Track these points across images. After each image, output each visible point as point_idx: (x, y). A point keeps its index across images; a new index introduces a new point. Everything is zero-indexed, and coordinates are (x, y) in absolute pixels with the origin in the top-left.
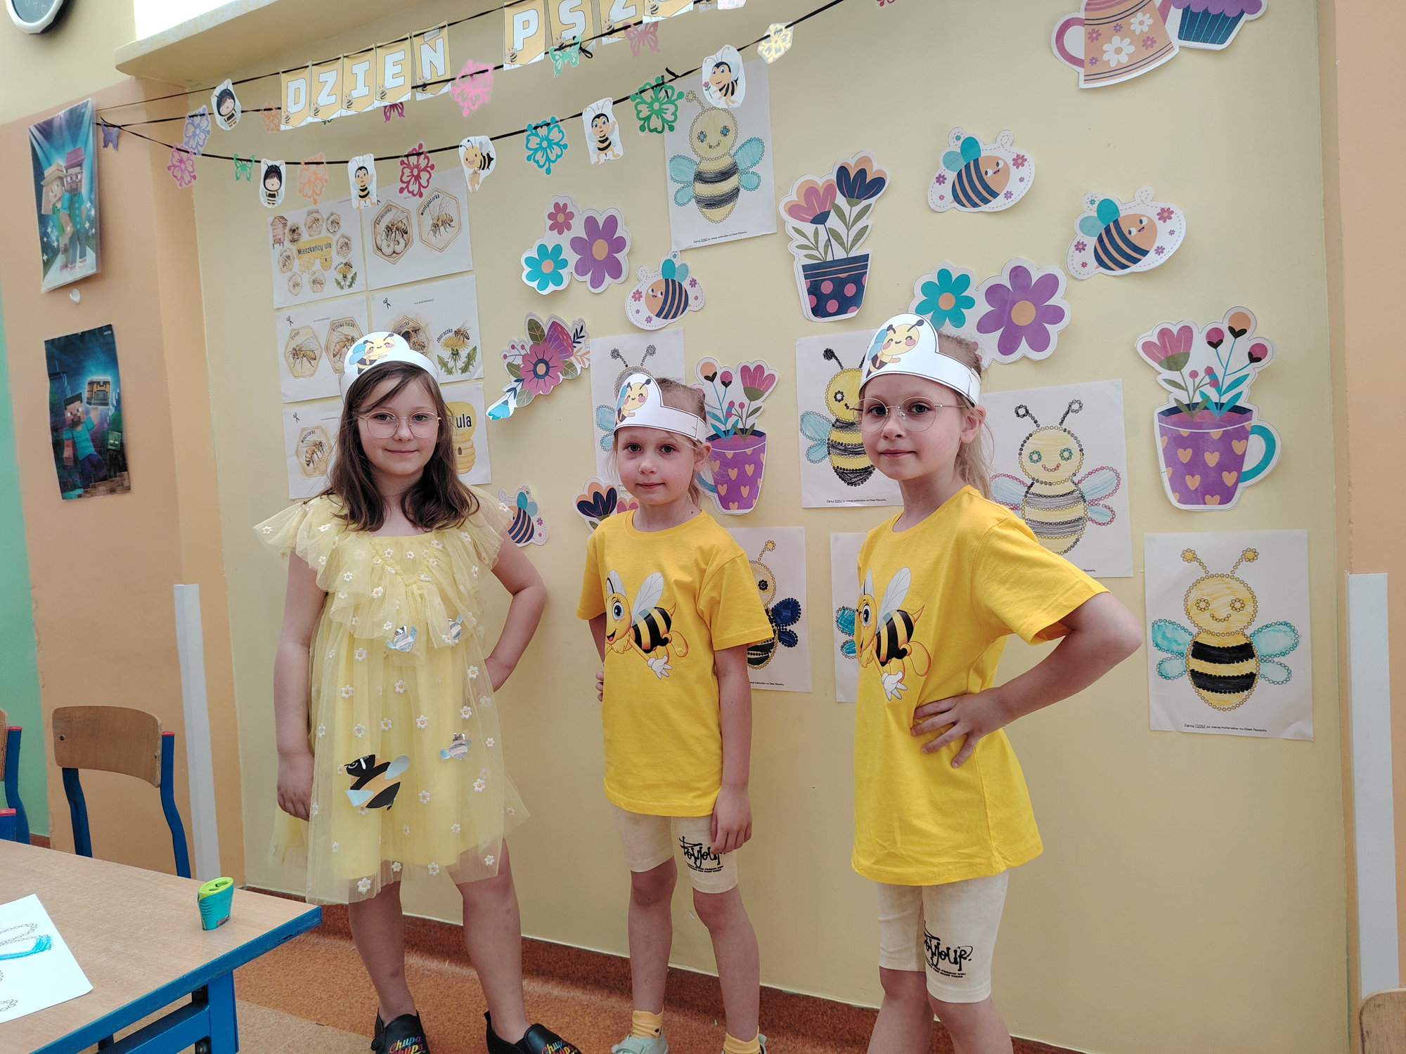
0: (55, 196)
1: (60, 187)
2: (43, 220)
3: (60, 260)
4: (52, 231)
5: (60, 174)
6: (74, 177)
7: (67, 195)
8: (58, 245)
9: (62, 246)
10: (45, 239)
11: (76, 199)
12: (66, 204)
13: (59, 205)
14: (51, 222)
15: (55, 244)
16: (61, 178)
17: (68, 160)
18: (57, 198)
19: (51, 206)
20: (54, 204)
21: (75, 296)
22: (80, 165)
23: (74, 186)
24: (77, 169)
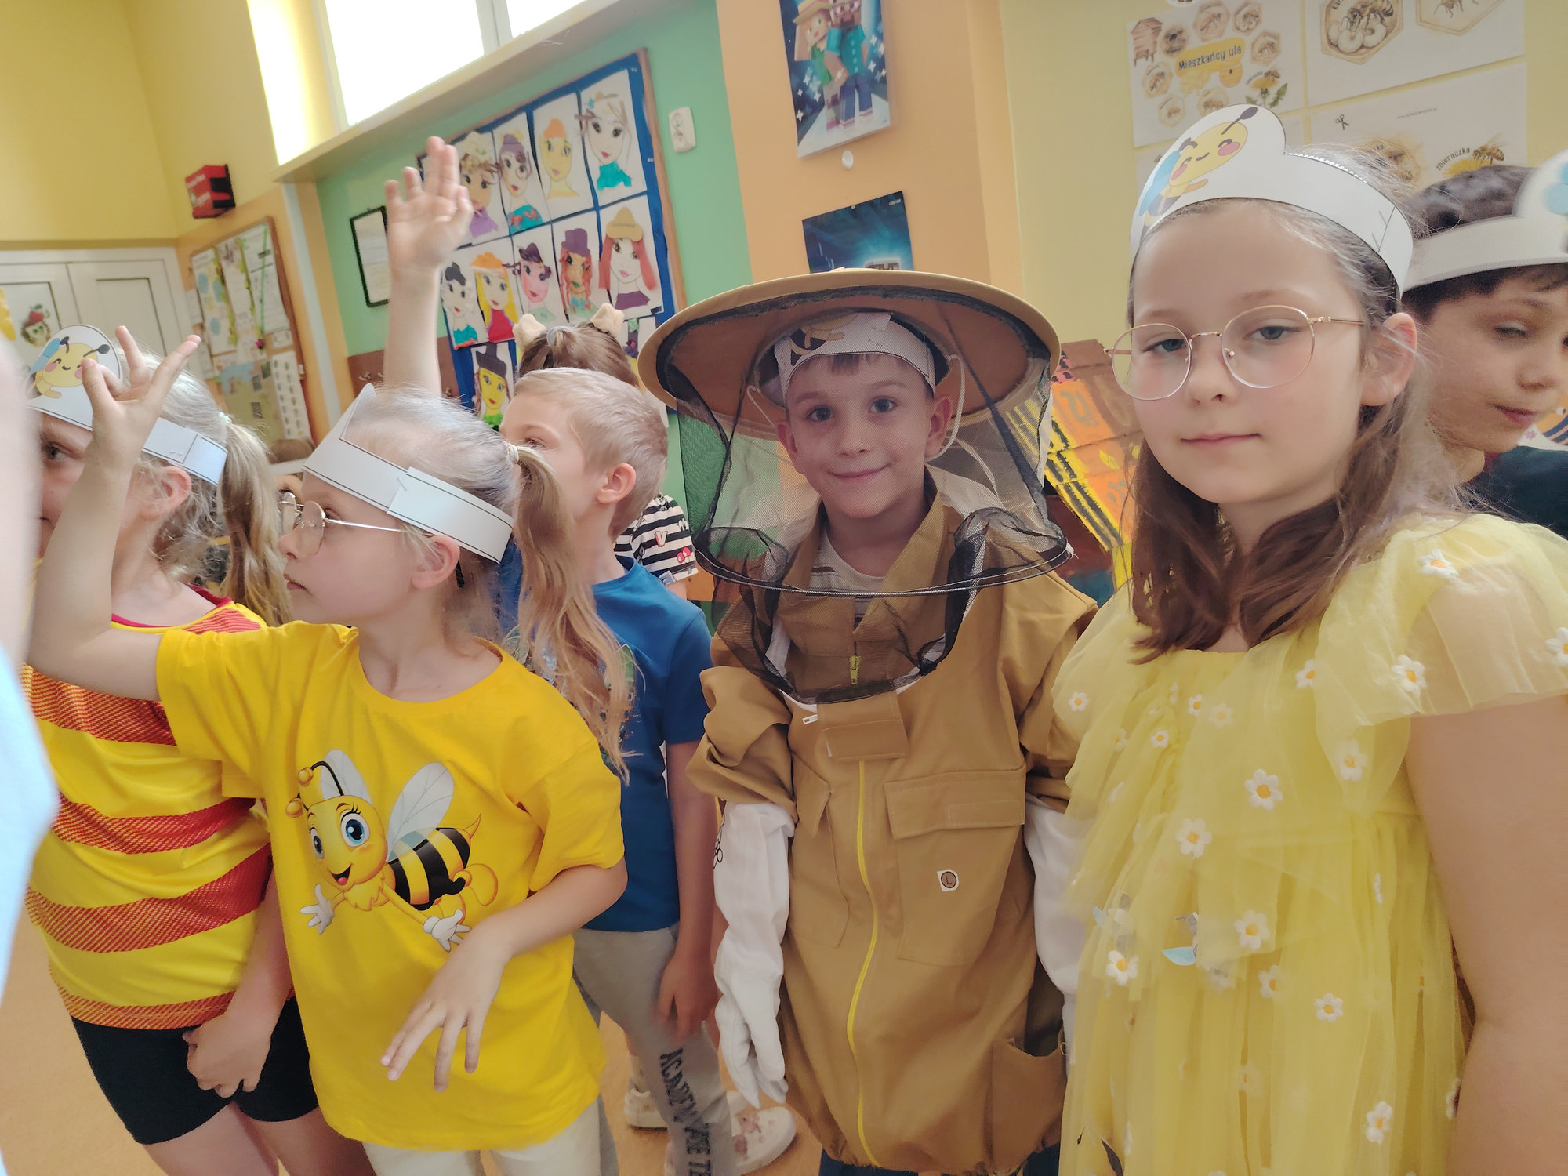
0: (816, 34)
1: (823, 22)
2: (796, 69)
3: (825, 115)
4: (811, 81)
5: (824, 6)
6: (847, 7)
7: (836, 32)
8: (822, 98)
9: (828, 97)
10: (800, 93)
11: (851, 34)
12: (834, 42)
13: (822, 46)
14: (809, 69)
15: (817, 97)
16: (826, 9)
18: (820, 37)
19: (809, 49)
20: (816, 45)
21: (848, 159)
23: (847, 18)
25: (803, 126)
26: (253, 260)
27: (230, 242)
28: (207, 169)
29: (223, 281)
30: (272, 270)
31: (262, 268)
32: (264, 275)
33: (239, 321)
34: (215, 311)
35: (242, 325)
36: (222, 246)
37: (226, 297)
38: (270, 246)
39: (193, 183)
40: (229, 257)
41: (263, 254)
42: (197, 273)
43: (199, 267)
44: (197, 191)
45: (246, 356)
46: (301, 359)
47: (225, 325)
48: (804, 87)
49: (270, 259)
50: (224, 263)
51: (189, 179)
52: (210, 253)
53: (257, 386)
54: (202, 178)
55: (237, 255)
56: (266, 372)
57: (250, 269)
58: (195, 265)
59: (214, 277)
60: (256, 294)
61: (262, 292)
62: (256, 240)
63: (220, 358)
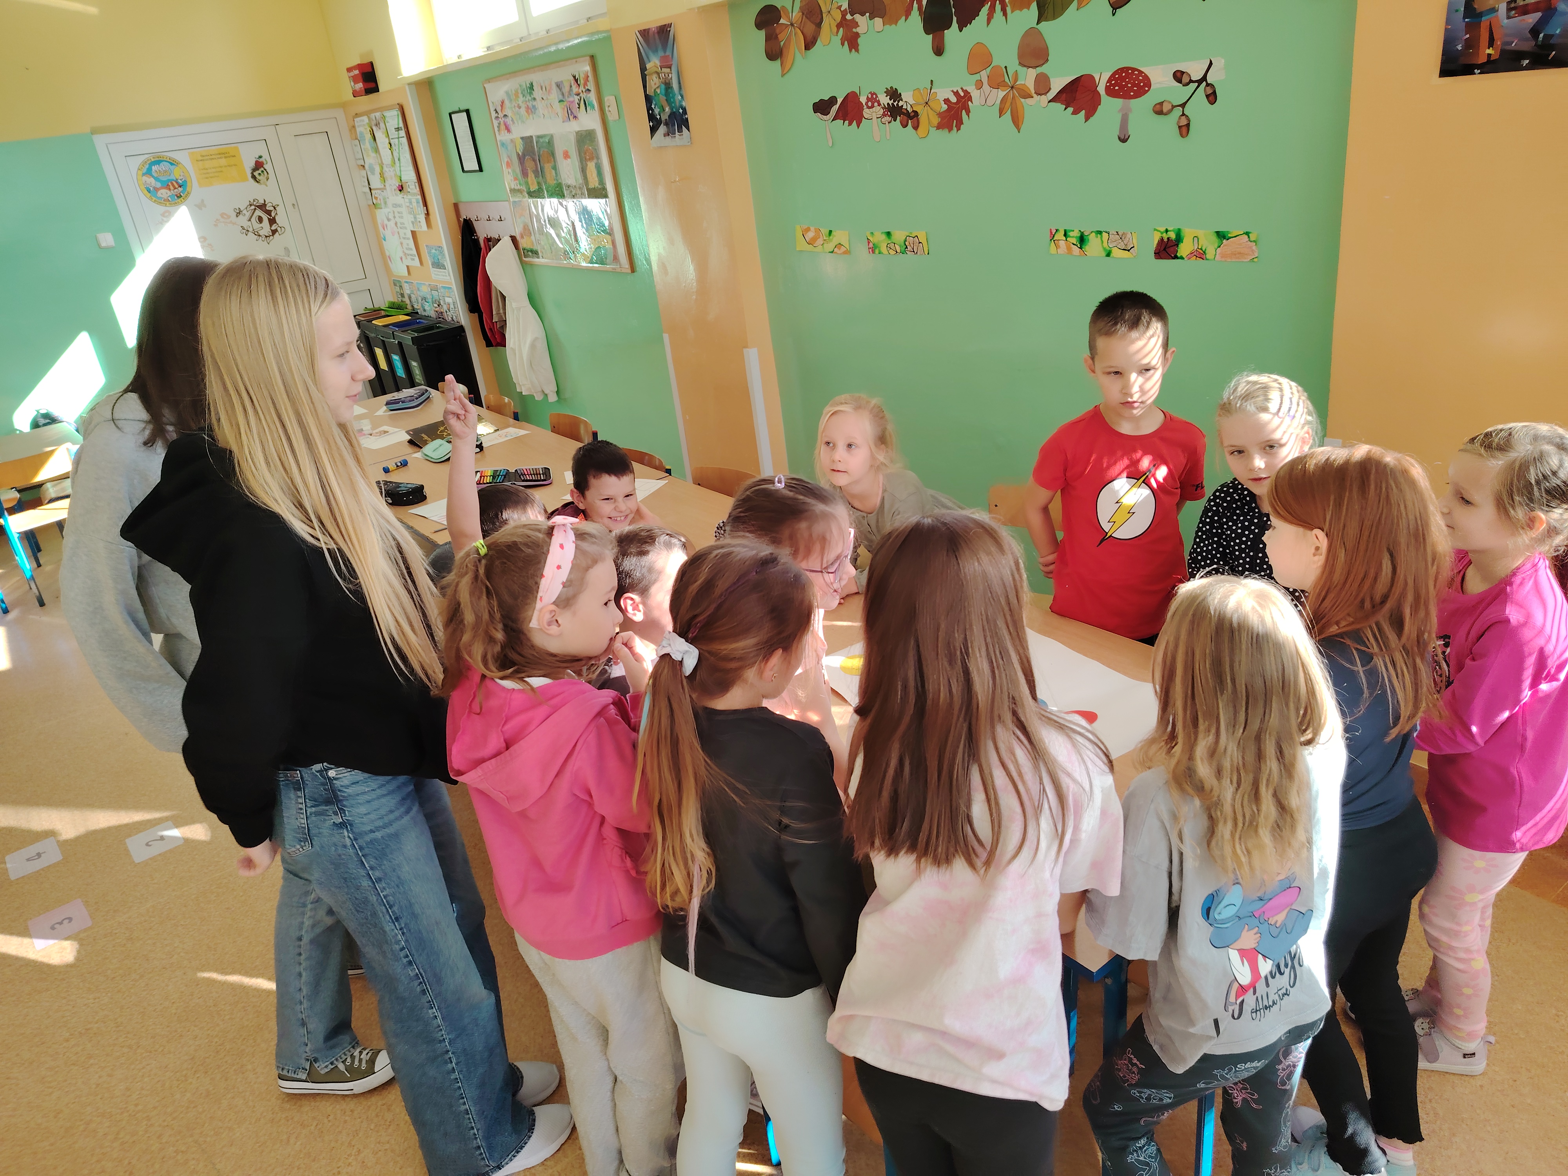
0: (655, 84)
1: (657, 79)
2: (648, 99)
3: (662, 129)
4: (655, 108)
5: (656, 69)
6: (667, 75)
7: (663, 86)
8: (660, 119)
9: (662, 119)
10: (651, 112)
11: (670, 90)
12: (663, 92)
13: (658, 91)
14: (653, 101)
15: (658, 117)
16: (658, 74)
17: (661, 61)
18: (657, 86)
19: (653, 91)
20: (655, 90)
22: (670, 67)
23: (667, 81)
24: (668, 70)
25: (653, 130)
28: (359, 66)
29: (375, 139)
31: (398, 138)
32: (400, 144)
33: (385, 169)
34: (371, 159)
35: (389, 172)
37: (377, 150)
38: (401, 125)
39: (352, 74)
41: (398, 129)
42: (358, 130)
43: (359, 126)
44: (355, 79)
47: (377, 170)
48: (653, 110)
49: (403, 133)
50: (374, 128)
54: (357, 72)
55: (382, 125)
57: (390, 137)
58: (356, 124)
59: (368, 136)
60: (396, 154)
61: (399, 153)
63: (376, 191)
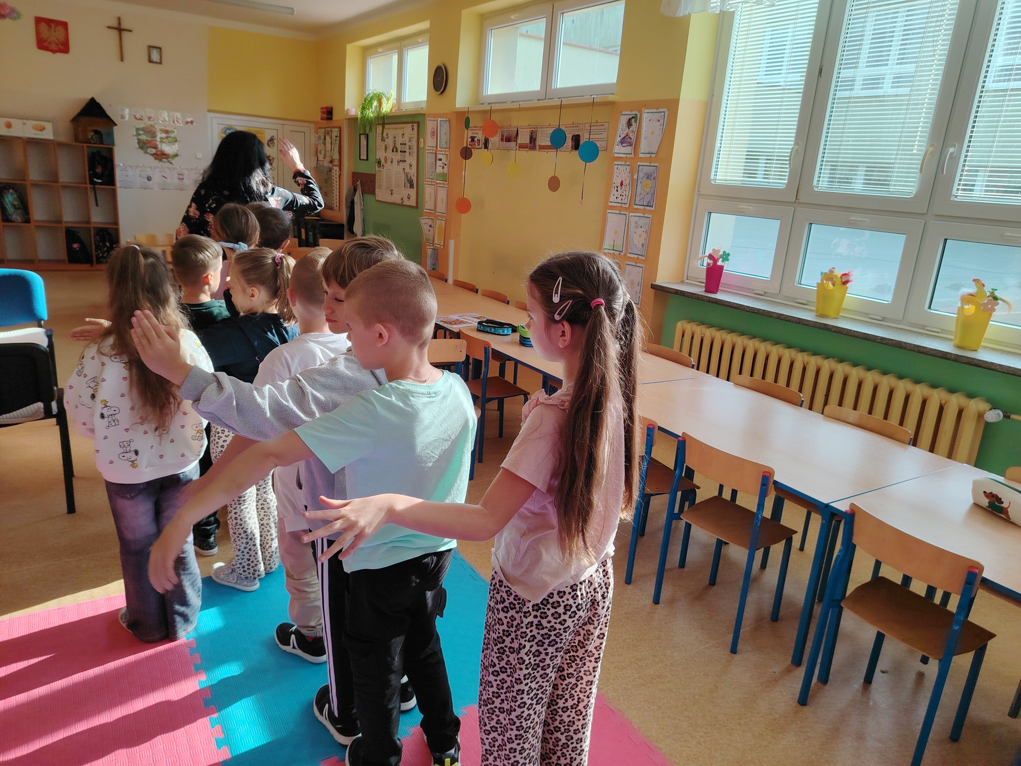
26: (334, 137)
27: (329, 129)
30: (338, 142)
36: (327, 129)
40: (328, 134)
45: (326, 164)
46: (340, 170)
51: (322, 108)
52: (323, 130)
53: (328, 174)
56: (330, 171)
62: (335, 132)
